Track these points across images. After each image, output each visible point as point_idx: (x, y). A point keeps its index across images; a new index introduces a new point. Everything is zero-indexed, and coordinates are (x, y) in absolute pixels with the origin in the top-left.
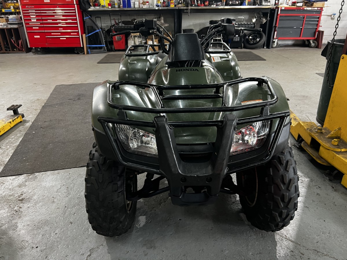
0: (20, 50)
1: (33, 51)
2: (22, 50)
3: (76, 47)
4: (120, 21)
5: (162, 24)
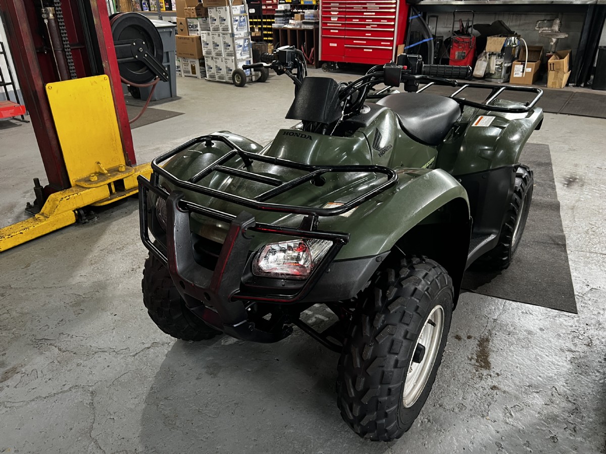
1: (325, 65)
2: (312, 64)
4: (470, 25)
5: (554, 34)
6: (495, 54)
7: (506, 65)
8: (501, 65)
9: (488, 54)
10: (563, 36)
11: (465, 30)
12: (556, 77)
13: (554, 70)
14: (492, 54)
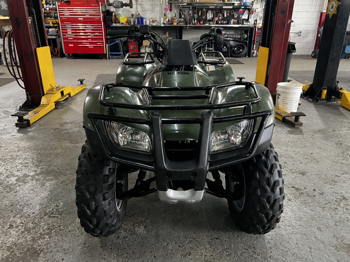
1: (67, 56)
2: (58, 56)
3: (100, 54)
5: (167, 38)
8: (151, 51)
10: (170, 38)
14: (146, 47)
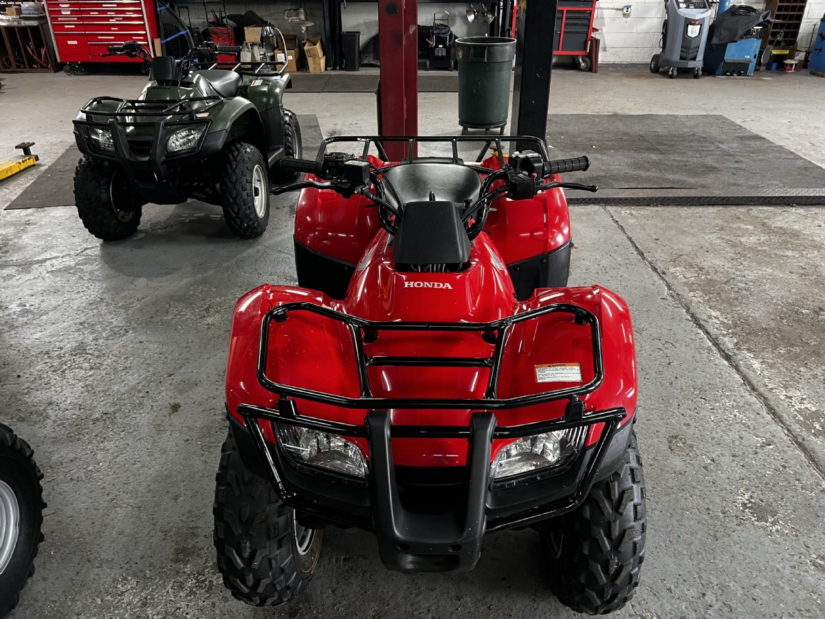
0: (43, 68)
1: (67, 68)
2: (47, 68)
3: (143, 63)
4: (223, 15)
5: (302, 23)
6: (256, 45)
7: (269, 54)
8: (264, 54)
9: (249, 44)
10: (310, 24)
11: (220, 21)
12: (314, 62)
13: (311, 56)
14: (253, 44)
